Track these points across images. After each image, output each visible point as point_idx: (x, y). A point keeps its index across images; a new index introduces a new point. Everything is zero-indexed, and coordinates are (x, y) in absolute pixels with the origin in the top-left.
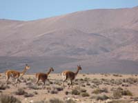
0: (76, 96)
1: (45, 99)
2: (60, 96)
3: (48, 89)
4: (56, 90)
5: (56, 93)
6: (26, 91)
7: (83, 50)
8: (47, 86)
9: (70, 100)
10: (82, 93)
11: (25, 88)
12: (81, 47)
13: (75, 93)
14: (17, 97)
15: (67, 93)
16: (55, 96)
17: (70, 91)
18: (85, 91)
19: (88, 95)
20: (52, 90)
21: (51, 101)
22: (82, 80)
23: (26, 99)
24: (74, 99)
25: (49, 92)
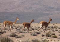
0: (48, 37)
1: (29, 39)
2: (39, 38)
4: (36, 34)
5: (36, 36)
6: (16, 34)
7: (53, 8)
8: (30, 31)
9: (45, 40)
10: (52, 36)
11: (16, 32)
12: (51, 6)
13: (48, 35)
14: (11, 38)
15: (43, 36)
16: (35, 38)
17: (45, 34)
18: (54, 34)
19: (56, 37)
20: (33, 33)
21: (33, 41)
22: (52, 27)
23: (17, 39)
24: (47, 40)
25: (31, 35)
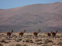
1: (14, 44)
2: (21, 43)
3: (15, 40)
5: (19, 41)
7: (31, 22)
9: (25, 45)
10: (30, 42)
11: (5, 39)
12: (30, 21)
13: (27, 41)
14: (1, 43)
15: (24, 41)
16: (19, 43)
17: (25, 40)
18: (32, 41)
19: (33, 42)
20: (17, 40)
21: (17, 45)
23: (5, 44)
24: (27, 44)
25: (15, 41)
